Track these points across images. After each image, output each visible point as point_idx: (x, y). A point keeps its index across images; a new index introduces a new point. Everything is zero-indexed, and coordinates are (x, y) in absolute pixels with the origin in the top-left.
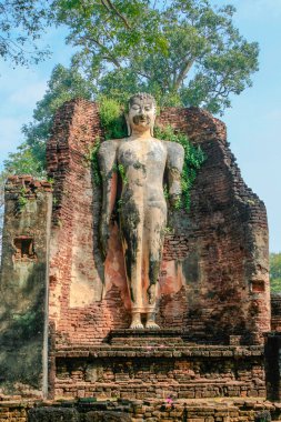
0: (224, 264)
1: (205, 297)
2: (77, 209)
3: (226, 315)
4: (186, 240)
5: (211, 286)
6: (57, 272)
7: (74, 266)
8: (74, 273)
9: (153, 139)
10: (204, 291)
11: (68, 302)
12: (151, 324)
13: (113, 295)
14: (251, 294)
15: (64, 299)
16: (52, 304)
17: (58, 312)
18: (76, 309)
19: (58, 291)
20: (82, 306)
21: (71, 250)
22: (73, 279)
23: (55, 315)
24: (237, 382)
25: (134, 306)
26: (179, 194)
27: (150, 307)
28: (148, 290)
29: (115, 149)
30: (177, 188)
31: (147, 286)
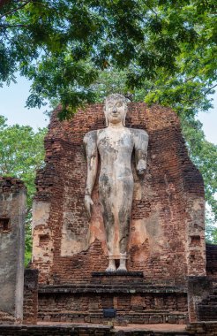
0: (175, 223)
1: (162, 247)
4: (149, 204)
5: (166, 239)
6: (50, 232)
7: (64, 227)
8: (64, 231)
9: (124, 129)
10: (161, 242)
11: (60, 252)
13: (96, 246)
14: (190, 246)
15: (56, 251)
16: (46, 255)
17: (51, 260)
18: (66, 257)
19: (50, 245)
20: (71, 255)
21: (62, 215)
22: (63, 236)
23: (48, 262)
24: (177, 313)
25: (110, 254)
26: (144, 170)
27: (121, 254)
28: (120, 242)
29: (95, 138)
30: (142, 165)
31: (119, 239)
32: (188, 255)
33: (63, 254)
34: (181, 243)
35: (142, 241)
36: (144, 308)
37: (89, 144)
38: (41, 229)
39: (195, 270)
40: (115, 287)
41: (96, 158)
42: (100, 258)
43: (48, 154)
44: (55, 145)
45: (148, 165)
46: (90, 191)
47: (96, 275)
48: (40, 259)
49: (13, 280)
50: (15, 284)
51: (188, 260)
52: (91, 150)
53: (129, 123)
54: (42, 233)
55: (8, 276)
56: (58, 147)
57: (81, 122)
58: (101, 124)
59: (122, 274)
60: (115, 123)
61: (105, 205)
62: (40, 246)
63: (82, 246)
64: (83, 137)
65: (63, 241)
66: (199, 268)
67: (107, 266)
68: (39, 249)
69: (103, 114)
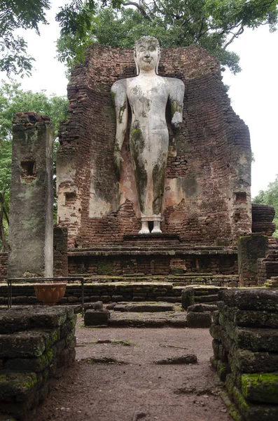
0: (215, 180)
1: (200, 207)
2: (94, 138)
3: (217, 221)
4: (185, 161)
5: (205, 198)
6: (77, 189)
7: (92, 185)
8: (92, 190)
9: (157, 77)
10: (200, 202)
11: (88, 213)
12: (157, 230)
13: (127, 207)
14: (235, 203)
15: (84, 211)
16: (73, 215)
17: (79, 221)
18: (95, 219)
19: (78, 204)
20: (100, 216)
21: (90, 172)
22: (92, 195)
23: (76, 223)
24: (221, 276)
25: (143, 216)
26: (180, 123)
27: (155, 216)
28: (154, 203)
29: (125, 87)
30: (178, 118)
31: (153, 199)
32: (232, 214)
33: (91, 216)
34: (223, 202)
35: (178, 202)
36: (185, 272)
37: (118, 94)
38: (67, 186)
39: (240, 229)
40: (152, 250)
41: (126, 110)
42: (131, 220)
43: (72, 104)
44: (80, 94)
45: (184, 119)
46: (120, 146)
47: (128, 238)
48: (67, 220)
49: (41, 235)
50: (44, 240)
51: (231, 219)
52: (120, 101)
53: (162, 72)
54: (68, 190)
55: (34, 230)
56: (83, 96)
57: (109, 70)
58: (131, 72)
59: (157, 236)
60: (147, 70)
61: (137, 162)
62: (66, 205)
63: (111, 207)
64: (110, 86)
65: (91, 201)
66: (245, 227)
67: (140, 229)
68: (65, 208)
69: (133, 62)
